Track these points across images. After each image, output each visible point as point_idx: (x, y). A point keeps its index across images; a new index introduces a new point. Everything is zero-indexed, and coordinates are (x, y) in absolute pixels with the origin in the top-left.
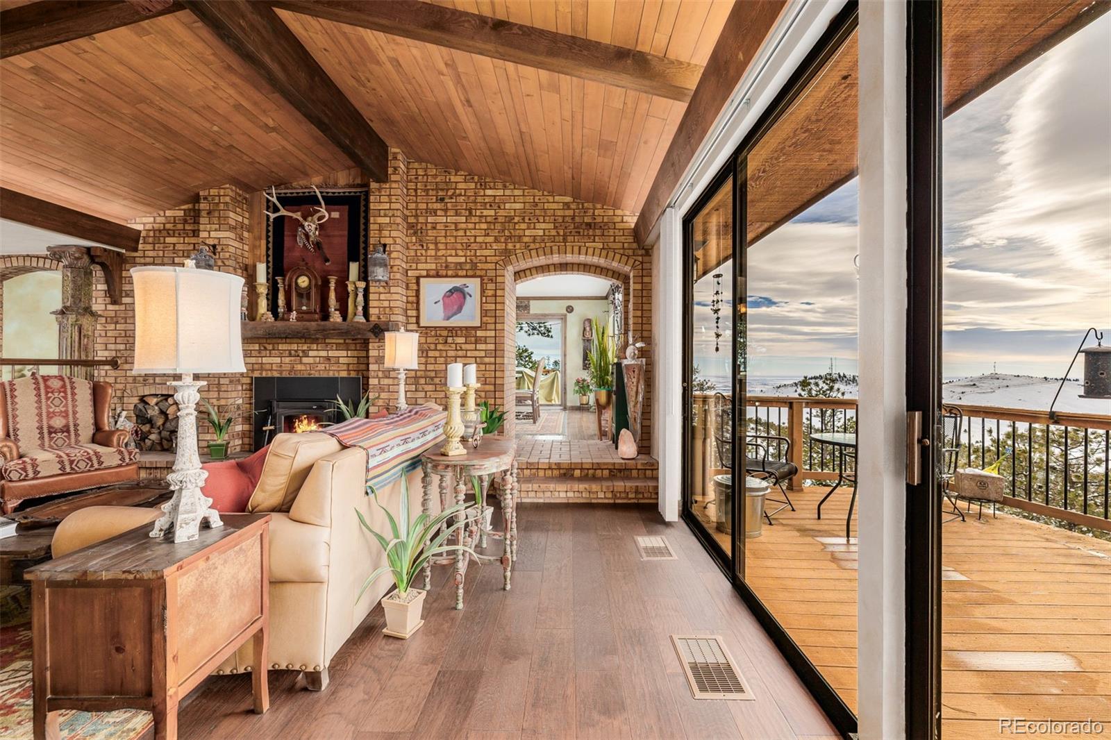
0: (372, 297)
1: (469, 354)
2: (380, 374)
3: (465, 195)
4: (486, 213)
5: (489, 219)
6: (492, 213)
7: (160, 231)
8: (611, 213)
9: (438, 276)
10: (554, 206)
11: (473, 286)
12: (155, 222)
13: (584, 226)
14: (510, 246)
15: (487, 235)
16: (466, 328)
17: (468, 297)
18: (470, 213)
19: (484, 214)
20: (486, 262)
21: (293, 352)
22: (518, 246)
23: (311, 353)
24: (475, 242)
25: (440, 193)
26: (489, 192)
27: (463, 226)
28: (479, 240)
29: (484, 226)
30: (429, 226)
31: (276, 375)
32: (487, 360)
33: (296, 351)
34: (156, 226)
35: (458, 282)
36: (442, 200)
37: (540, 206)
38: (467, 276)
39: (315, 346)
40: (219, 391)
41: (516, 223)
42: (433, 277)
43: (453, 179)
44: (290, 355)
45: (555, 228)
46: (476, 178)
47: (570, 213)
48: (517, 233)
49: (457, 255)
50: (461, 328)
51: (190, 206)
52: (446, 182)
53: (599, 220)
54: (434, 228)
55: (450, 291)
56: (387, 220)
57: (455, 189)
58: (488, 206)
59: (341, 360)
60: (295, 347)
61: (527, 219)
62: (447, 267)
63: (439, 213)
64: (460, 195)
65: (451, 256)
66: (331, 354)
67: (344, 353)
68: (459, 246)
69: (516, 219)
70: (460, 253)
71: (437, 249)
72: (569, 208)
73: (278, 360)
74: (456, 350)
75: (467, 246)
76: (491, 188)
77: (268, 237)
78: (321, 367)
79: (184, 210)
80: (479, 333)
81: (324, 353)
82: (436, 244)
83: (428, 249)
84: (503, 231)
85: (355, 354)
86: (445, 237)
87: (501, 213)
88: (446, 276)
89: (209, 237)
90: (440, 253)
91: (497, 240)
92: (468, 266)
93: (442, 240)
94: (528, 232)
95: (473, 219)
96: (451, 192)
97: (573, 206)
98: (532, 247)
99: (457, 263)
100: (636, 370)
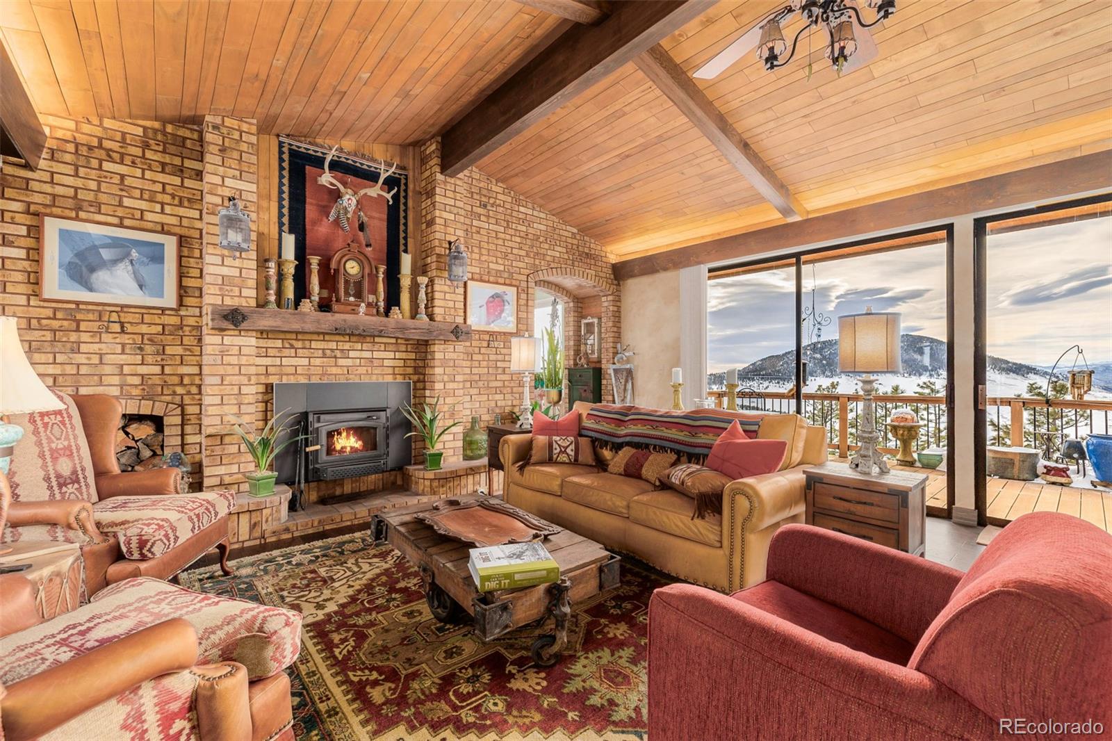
0: (437, 295)
1: (507, 358)
2: (446, 378)
3: (503, 207)
4: (520, 228)
5: (522, 234)
6: (524, 229)
7: (90, 148)
8: (599, 248)
9: (481, 280)
10: (566, 234)
11: (511, 293)
12: (77, 130)
13: (584, 255)
14: (537, 262)
15: (520, 249)
16: (505, 333)
17: (506, 304)
18: (508, 225)
19: (519, 228)
20: (520, 274)
21: (328, 352)
22: (543, 262)
23: (352, 354)
24: (512, 253)
25: (484, 199)
26: (522, 209)
27: (502, 236)
28: (515, 251)
29: (518, 240)
30: (474, 229)
31: (303, 380)
33: (332, 350)
34: (81, 139)
35: (499, 289)
36: (485, 206)
37: (557, 231)
38: (505, 284)
39: (359, 346)
40: (239, 405)
41: (541, 242)
42: (477, 280)
43: (494, 188)
44: (324, 356)
45: (567, 252)
46: (512, 192)
47: (575, 242)
48: (542, 251)
49: (497, 263)
50: (500, 333)
51: (157, 125)
52: (488, 189)
53: (593, 252)
54: (478, 232)
55: (492, 297)
56: (452, 217)
57: (496, 198)
58: (521, 221)
59: (386, 363)
60: (333, 345)
61: (548, 240)
62: (488, 272)
63: (483, 218)
64: (500, 206)
65: (492, 262)
66: (376, 355)
67: (391, 355)
68: (499, 254)
69: (541, 239)
70: (500, 261)
71: (481, 254)
72: (575, 238)
73: (305, 362)
74: (496, 354)
75: (505, 257)
76: (523, 206)
77: (281, 199)
78: (362, 370)
79: (145, 128)
81: (368, 355)
82: (480, 248)
83: (472, 252)
84: (532, 247)
85: (404, 355)
86: (488, 243)
87: (531, 230)
88: (488, 282)
89: (223, 185)
90: (484, 258)
91: (527, 255)
92: (506, 275)
93: (485, 245)
94: (549, 252)
95: (510, 231)
96: (492, 201)
97: (578, 237)
98: (552, 265)
99: (497, 271)
100: (625, 373)
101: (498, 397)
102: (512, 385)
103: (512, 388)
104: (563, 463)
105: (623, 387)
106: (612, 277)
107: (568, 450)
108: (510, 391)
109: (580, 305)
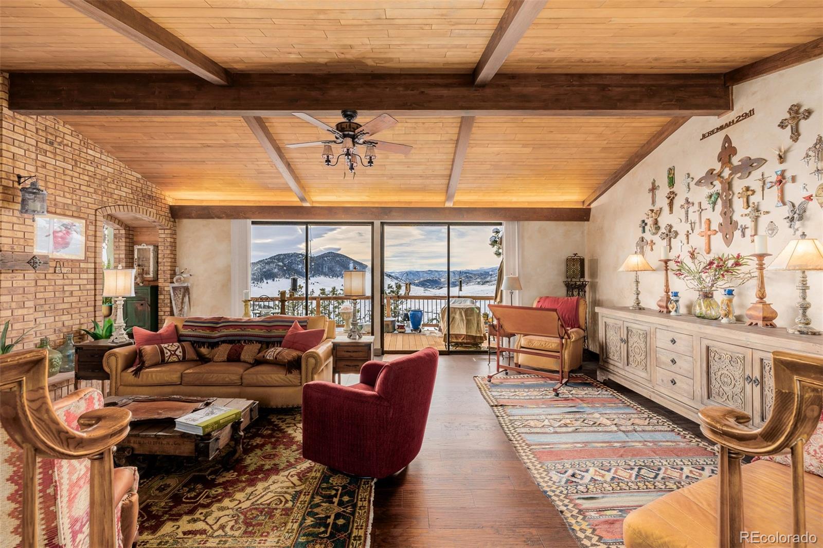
1: (74, 282)
3: (71, 147)
4: (88, 167)
5: (90, 174)
6: (92, 169)
8: (159, 192)
9: (48, 211)
10: (131, 178)
11: (79, 225)
13: (147, 197)
14: (105, 199)
15: (89, 186)
16: (72, 261)
17: (74, 234)
18: (76, 163)
19: (87, 168)
20: (88, 208)
22: (110, 199)
24: (80, 189)
25: (50, 137)
26: (90, 152)
27: (71, 173)
28: (83, 188)
29: (87, 178)
30: (39, 163)
32: (88, 287)
35: (67, 221)
36: (51, 144)
37: (123, 175)
38: (73, 216)
41: (108, 183)
43: (61, 129)
45: (132, 193)
46: (80, 136)
47: (139, 185)
48: (110, 190)
49: (64, 196)
50: (67, 260)
52: (54, 129)
53: (154, 195)
54: (44, 167)
55: (60, 227)
56: (21, 152)
57: (63, 138)
58: (89, 162)
61: (115, 181)
62: (55, 205)
63: (49, 154)
64: (67, 145)
65: (59, 196)
68: (67, 189)
69: (109, 180)
70: (67, 195)
71: (47, 187)
72: (139, 182)
74: (64, 279)
75: (73, 191)
76: (91, 149)
80: (82, 265)
82: (46, 181)
84: (100, 185)
86: (55, 178)
87: (99, 171)
88: (55, 213)
90: (50, 191)
91: (95, 192)
92: (74, 208)
93: (52, 180)
94: (116, 192)
95: (78, 170)
96: (59, 140)
97: (142, 181)
98: (119, 203)
99: (65, 204)
100: (182, 290)
101: (64, 318)
102: (80, 305)
103: (80, 308)
104: (174, 362)
105: (181, 300)
106: (170, 215)
107: (177, 353)
108: (77, 311)
109: (131, 232)
